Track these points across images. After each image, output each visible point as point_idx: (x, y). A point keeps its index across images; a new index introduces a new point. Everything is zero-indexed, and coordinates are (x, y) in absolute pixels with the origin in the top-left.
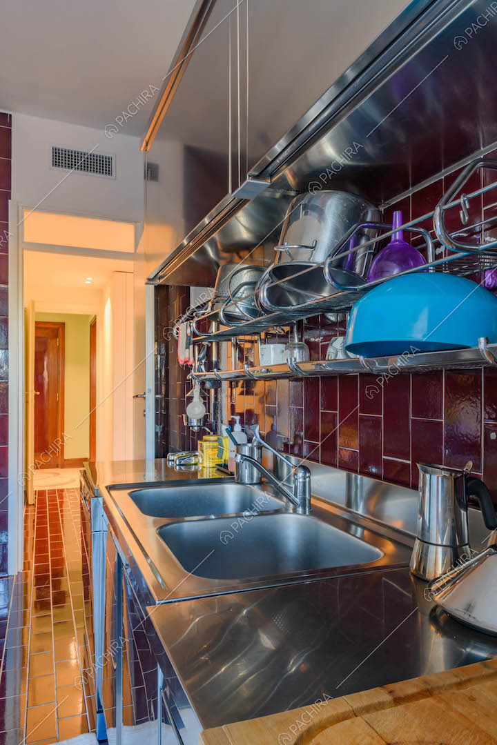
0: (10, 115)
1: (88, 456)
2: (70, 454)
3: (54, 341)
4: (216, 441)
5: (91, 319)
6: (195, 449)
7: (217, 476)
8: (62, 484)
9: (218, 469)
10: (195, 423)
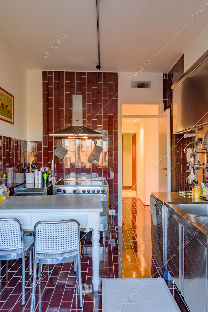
0: (118, 73)
1: (131, 185)
4: (200, 188)
6: (191, 190)
7: (200, 201)
8: (124, 196)
9: (201, 198)
10: (190, 181)
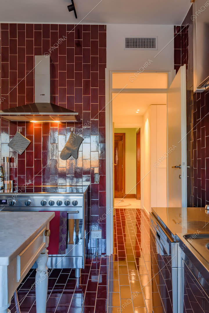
0: (106, 25)
1: (135, 193)
2: (128, 192)
3: (121, 142)
5: (137, 130)
8: (125, 206)
